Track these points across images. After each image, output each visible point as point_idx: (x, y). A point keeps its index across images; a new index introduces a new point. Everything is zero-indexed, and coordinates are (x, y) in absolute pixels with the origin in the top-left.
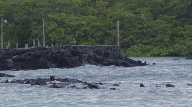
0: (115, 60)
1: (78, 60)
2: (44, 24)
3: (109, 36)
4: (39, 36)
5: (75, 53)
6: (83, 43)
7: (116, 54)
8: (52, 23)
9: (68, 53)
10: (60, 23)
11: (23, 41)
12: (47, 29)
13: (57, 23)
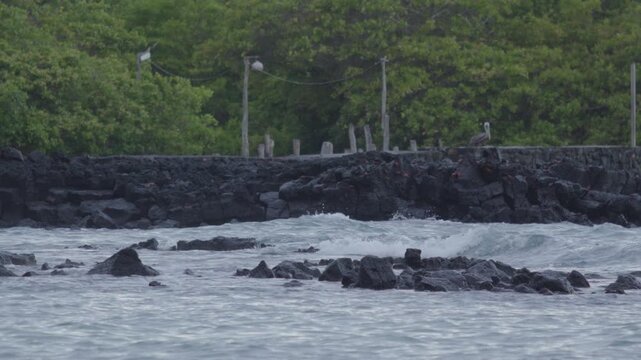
0: (622, 196)
1: (499, 195)
2: (387, 73)
3: (602, 116)
4: (368, 114)
5: (488, 172)
6: (516, 137)
7: (627, 175)
8: (410, 70)
9: (464, 173)
10: (440, 73)
11: (316, 128)
12: (397, 91)
13: (428, 71)
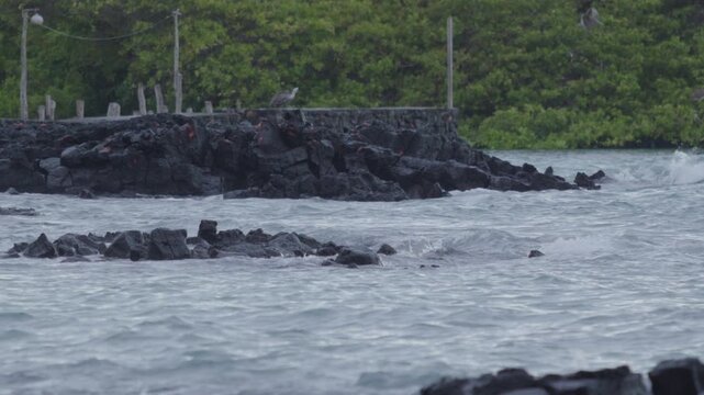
0: (438, 163)
1: (303, 162)
2: (180, 28)
3: (416, 75)
4: (159, 73)
5: (290, 136)
6: (322, 98)
7: (444, 140)
8: (205, 24)
9: (265, 137)
10: (238, 27)
11: (102, 87)
12: (191, 47)
13: (225, 26)
